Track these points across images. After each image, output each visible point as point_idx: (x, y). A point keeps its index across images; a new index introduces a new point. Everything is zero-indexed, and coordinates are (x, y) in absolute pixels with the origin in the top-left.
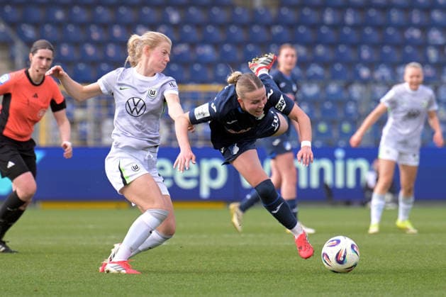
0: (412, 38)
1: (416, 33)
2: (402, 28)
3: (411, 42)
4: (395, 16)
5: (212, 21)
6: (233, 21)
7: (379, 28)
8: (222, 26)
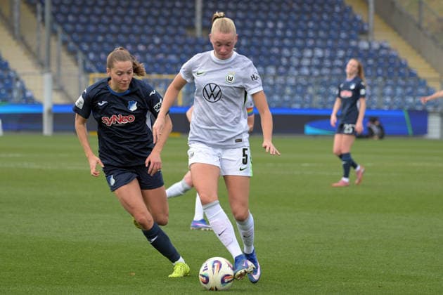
0: (274, 53)
1: (276, 50)
2: (269, 47)
3: (274, 54)
4: (266, 42)
5: (175, 43)
6: (186, 43)
7: (258, 47)
8: (181, 46)
